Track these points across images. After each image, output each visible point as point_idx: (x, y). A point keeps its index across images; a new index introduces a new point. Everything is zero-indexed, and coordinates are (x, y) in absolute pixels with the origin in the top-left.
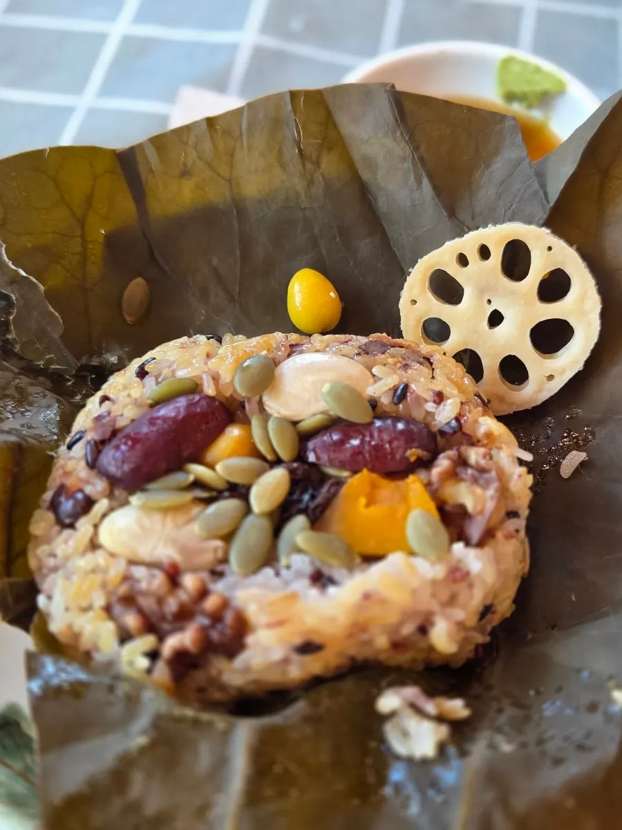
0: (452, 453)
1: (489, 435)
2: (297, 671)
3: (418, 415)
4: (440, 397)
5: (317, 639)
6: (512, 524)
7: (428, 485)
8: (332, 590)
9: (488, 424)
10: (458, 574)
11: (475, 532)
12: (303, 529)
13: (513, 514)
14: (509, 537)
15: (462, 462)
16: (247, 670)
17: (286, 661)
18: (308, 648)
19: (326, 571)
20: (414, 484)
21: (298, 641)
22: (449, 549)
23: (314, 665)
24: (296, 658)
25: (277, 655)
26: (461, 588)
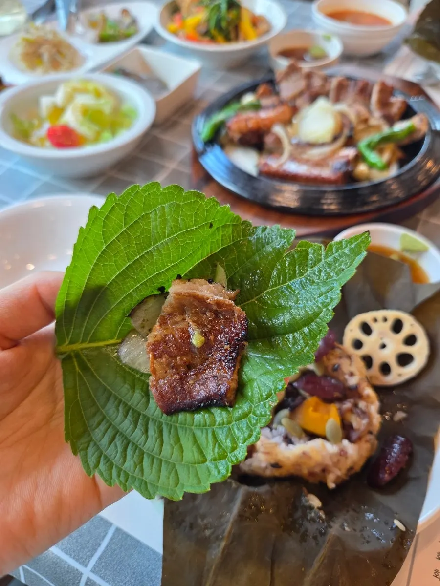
0: (352, 400)
1: (368, 397)
2: (269, 472)
3: (341, 378)
4: (352, 374)
5: (280, 464)
6: (370, 437)
7: (340, 410)
8: (291, 446)
9: (368, 391)
10: (343, 453)
11: (354, 436)
12: (286, 417)
13: (370, 433)
14: (367, 441)
15: (356, 405)
16: (250, 465)
17: (266, 468)
18: (276, 466)
19: (290, 436)
20: (333, 409)
21: (273, 462)
22: (341, 441)
23: (277, 473)
24: (270, 468)
25: (264, 465)
26: (342, 459)
